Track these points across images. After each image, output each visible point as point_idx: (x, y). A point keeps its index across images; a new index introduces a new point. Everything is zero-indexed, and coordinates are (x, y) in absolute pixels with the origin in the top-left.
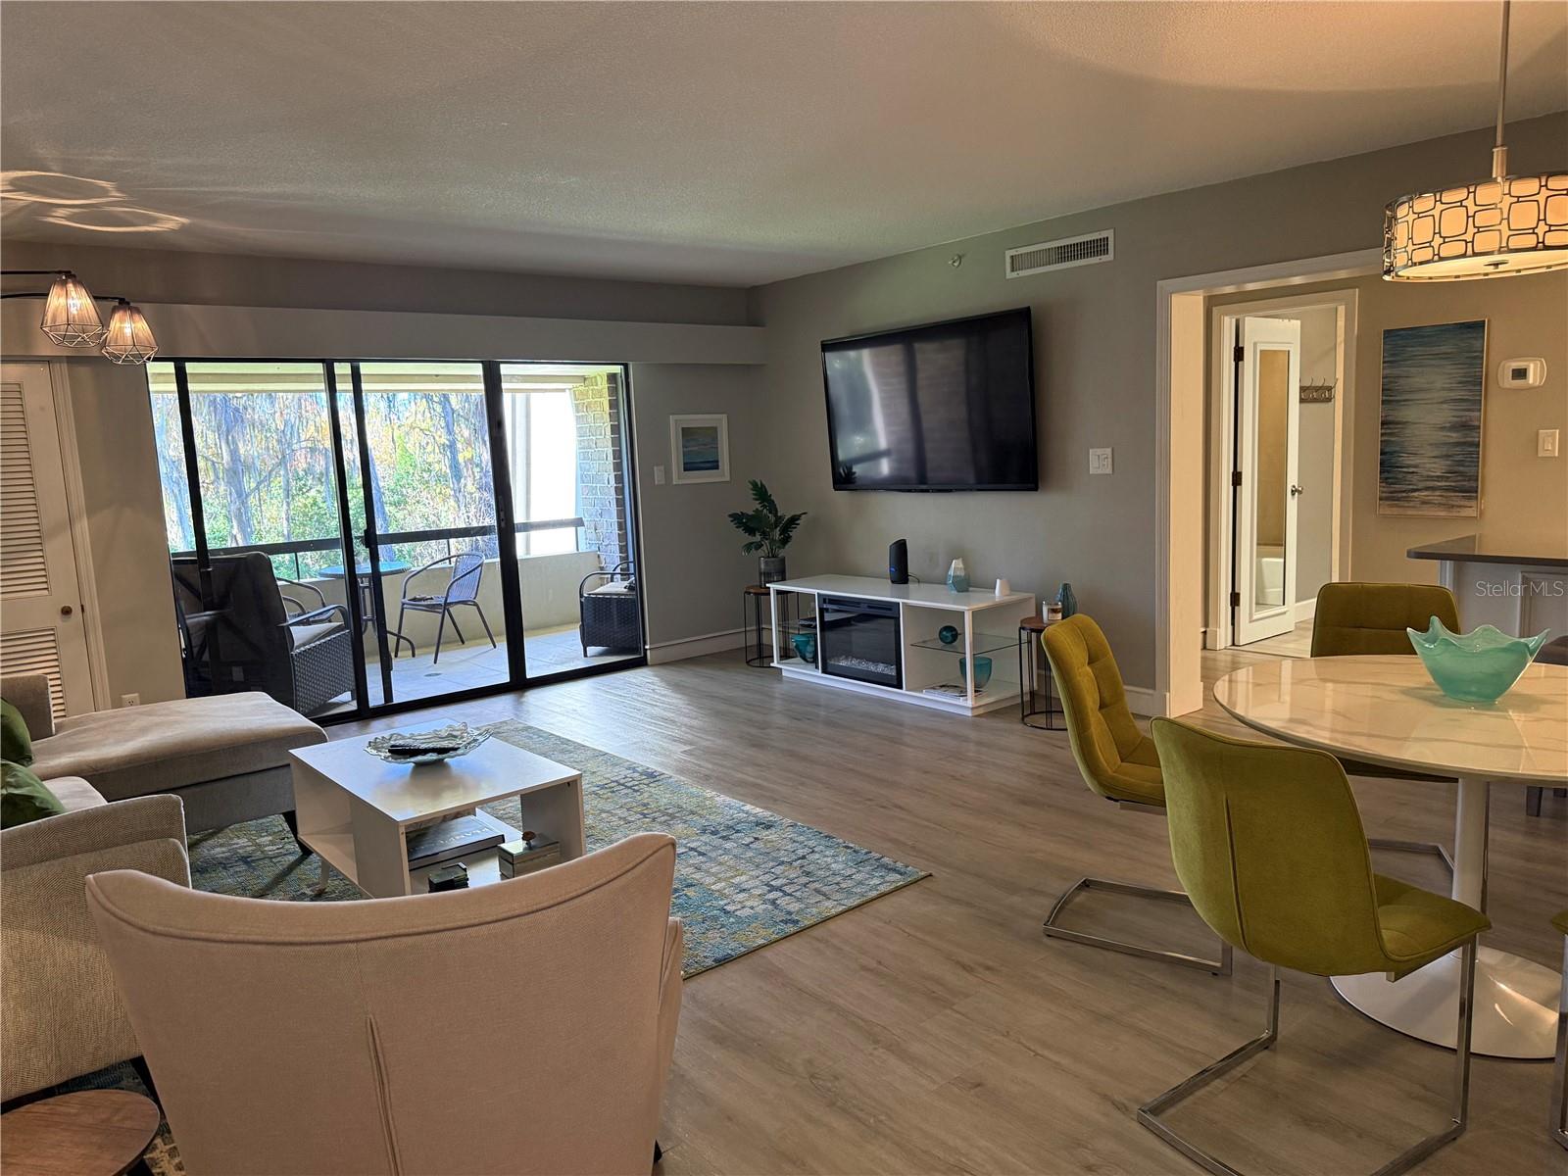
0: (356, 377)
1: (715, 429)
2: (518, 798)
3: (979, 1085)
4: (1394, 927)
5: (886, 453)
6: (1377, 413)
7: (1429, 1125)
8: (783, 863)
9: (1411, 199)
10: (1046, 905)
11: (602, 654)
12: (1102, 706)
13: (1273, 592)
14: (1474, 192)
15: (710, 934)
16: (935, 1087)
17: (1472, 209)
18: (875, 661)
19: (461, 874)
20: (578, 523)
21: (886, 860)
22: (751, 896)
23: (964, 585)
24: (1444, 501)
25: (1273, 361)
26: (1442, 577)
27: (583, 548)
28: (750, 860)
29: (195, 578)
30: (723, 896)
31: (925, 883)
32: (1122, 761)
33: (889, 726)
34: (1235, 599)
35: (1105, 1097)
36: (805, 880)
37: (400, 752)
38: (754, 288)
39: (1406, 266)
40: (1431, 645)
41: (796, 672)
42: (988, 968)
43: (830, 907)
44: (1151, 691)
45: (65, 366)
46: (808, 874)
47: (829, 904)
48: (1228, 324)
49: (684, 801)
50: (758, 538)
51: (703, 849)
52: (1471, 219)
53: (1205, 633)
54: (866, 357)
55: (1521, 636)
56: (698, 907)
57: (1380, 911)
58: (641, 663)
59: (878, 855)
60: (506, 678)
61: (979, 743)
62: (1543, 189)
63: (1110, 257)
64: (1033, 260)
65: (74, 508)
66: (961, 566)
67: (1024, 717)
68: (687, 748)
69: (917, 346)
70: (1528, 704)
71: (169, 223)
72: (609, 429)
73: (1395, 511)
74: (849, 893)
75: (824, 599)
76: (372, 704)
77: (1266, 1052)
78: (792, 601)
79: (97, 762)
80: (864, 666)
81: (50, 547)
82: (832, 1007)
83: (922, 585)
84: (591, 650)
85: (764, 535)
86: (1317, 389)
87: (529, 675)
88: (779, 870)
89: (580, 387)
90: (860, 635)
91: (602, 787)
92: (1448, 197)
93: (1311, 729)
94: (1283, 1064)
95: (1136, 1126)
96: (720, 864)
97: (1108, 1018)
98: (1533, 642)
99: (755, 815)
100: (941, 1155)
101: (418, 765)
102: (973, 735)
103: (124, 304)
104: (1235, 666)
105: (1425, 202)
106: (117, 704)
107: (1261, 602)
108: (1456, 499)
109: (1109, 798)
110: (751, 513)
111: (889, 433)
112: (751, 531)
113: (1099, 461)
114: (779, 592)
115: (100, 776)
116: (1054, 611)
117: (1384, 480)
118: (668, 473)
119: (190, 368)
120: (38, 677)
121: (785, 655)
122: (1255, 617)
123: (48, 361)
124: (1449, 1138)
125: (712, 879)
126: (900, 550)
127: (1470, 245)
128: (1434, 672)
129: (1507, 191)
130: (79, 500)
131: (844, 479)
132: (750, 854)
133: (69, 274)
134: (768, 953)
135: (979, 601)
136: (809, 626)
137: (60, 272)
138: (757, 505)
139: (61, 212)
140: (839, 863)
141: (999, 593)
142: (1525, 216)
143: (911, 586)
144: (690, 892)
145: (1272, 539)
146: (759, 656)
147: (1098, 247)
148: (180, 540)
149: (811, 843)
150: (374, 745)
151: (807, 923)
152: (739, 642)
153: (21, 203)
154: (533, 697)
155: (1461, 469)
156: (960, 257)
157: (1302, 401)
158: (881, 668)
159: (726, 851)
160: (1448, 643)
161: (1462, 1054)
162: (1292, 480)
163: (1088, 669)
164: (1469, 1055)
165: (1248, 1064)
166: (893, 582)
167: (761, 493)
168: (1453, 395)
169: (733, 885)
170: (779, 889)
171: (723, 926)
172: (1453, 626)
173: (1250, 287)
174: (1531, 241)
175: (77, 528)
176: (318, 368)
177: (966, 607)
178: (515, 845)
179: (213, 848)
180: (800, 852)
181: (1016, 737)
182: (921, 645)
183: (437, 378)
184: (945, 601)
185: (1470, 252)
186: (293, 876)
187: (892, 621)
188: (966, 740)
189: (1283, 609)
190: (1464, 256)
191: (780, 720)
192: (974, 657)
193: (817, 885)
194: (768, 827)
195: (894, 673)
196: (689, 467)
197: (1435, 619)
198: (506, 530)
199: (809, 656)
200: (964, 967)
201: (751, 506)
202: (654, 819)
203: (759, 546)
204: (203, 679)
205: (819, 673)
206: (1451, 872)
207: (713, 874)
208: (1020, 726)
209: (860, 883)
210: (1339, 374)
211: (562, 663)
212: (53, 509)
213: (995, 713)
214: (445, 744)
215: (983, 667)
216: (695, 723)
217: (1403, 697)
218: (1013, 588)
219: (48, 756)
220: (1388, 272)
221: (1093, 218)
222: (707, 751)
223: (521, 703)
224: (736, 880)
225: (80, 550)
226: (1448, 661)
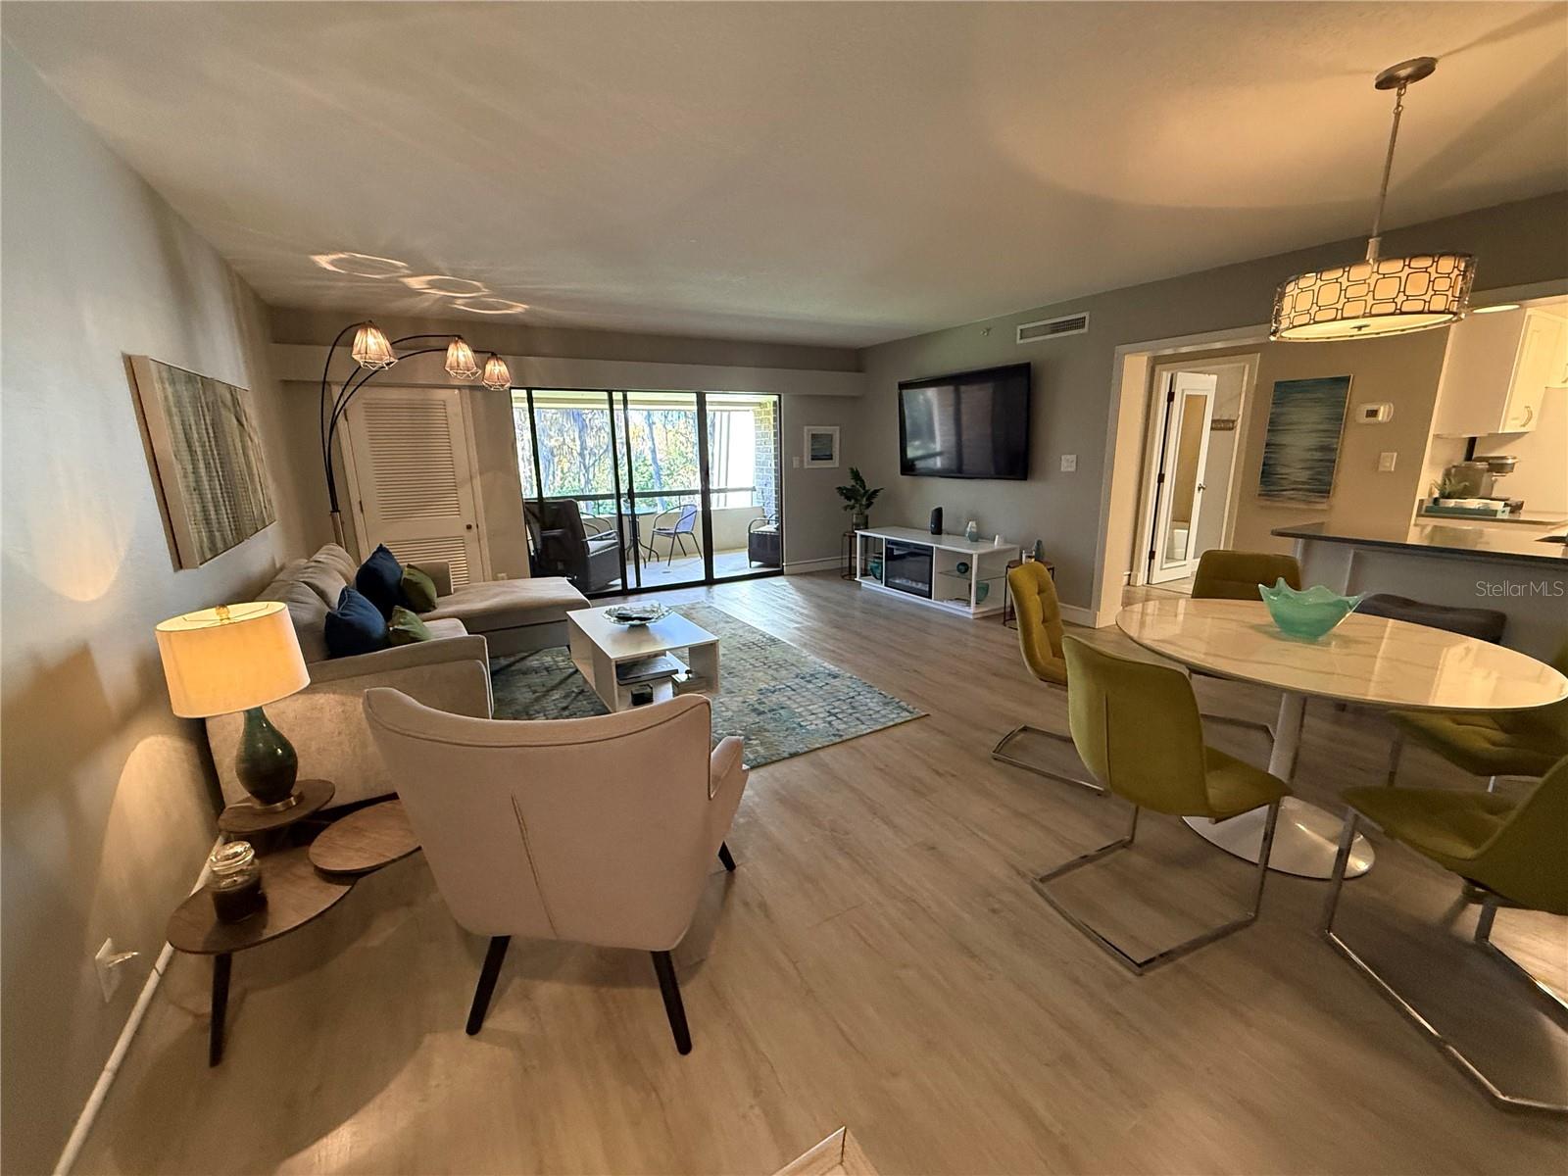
0: (625, 401)
1: (831, 436)
2: (687, 649)
3: (933, 848)
4: (1217, 789)
5: (940, 454)
6: (1265, 437)
7: (1233, 914)
8: (839, 700)
9: (1298, 279)
10: (996, 740)
11: (759, 567)
12: (1044, 621)
13: (1179, 551)
14: (1349, 271)
15: (789, 738)
16: (905, 846)
17: (1345, 284)
18: (917, 581)
19: (649, 690)
20: (754, 489)
21: (902, 703)
22: (818, 718)
23: (976, 538)
24: (1304, 498)
25: (1194, 402)
26: (1295, 551)
27: (755, 505)
28: (820, 696)
29: (536, 510)
30: (801, 716)
31: (924, 720)
32: (1054, 655)
33: (923, 622)
34: (1152, 555)
35: (1013, 867)
36: (850, 711)
37: (623, 618)
38: (861, 349)
39: (1288, 329)
40: (1276, 599)
41: (870, 584)
42: (953, 776)
43: (864, 729)
44: (1087, 610)
45: (468, 391)
46: (853, 708)
47: (863, 727)
48: (1166, 377)
49: (789, 657)
50: (853, 501)
51: (793, 687)
52: (1343, 292)
53: (1130, 575)
54: (931, 393)
55: (1347, 595)
56: (785, 721)
57: (1208, 777)
58: (780, 573)
59: (897, 700)
60: (703, 578)
61: (977, 637)
62: (1406, 267)
63: (1085, 330)
64: (1037, 331)
65: (473, 470)
66: (974, 525)
67: (1005, 621)
68: (797, 625)
69: (963, 388)
70: (1346, 641)
71: (519, 308)
72: (772, 435)
73: (1268, 503)
74: (876, 720)
75: (889, 542)
76: (629, 587)
77: (1125, 850)
78: (870, 540)
79: (467, 611)
80: (910, 584)
81: (461, 492)
82: (853, 790)
83: (951, 536)
84: (754, 564)
85: (857, 500)
86: (1224, 421)
87: (715, 577)
88: (837, 704)
89: (758, 409)
90: (911, 565)
91: (744, 645)
92: (1326, 276)
93: (1177, 648)
94: (1136, 859)
95: (1030, 889)
96: (804, 697)
97: (1023, 815)
98: (1352, 600)
99: (829, 670)
100: (901, 889)
101: (632, 626)
102: (972, 630)
103: (494, 355)
104: (1147, 599)
105: (1308, 281)
106: (495, 579)
107: (1170, 557)
108: (1313, 497)
109: (1042, 680)
110: (849, 487)
111: (943, 442)
112: (848, 498)
113: (1068, 463)
114: (862, 536)
115: (469, 620)
116: (1030, 557)
117: (1262, 482)
118: (802, 462)
119: (535, 393)
120: (446, 563)
121: (865, 574)
122: (1164, 567)
123: (459, 388)
124: (1244, 925)
125: (796, 706)
126: (938, 513)
127: (1340, 312)
128: (1274, 616)
129: (1375, 270)
130: (476, 466)
131: (908, 467)
132: (821, 692)
133: (460, 337)
134: (821, 753)
135: (985, 548)
136: (878, 558)
137: (455, 336)
138: (853, 483)
139: (459, 301)
140: (873, 703)
141: (997, 544)
142: (1389, 289)
143: (944, 536)
144: (782, 711)
145: (1182, 517)
146: (851, 573)
147: (1078, 324)
148: (529, 493)
149: (859, 689)
150: (608, 612)
151: (848, 737)
152: (836, 565)
153: (438, 296)
154: (717, 588)
155: (1320, 477)
156: (988, 330)
157: (1212, 429)
158: (920, 586)
159: (808, 690)
160: (1287, 597)
161: (1261, 867)
162: (1200, 480)
163: (1037, 597)
164: (1266, 869)
165: (1112, 856)
166: (933, 533)
167: (856, 475)
168: (1321, 427)
169: (807, 710)
170: (835, 715)
171: (798, 734)
172: (1295, 584)
173: (1184, 350)
174: (1391, 308)
175: (474, 481)
176: (604, 395)
177: (975, 552)
178: (682, 677)
179: (533, 661)
180: (852, 694)
181: (999, 634)
182: (946, 573)
183: (677, 403)
184: (963, 547)
185: (1339, 317)
186: (570, 680)
187: (928, 559)
188: (967, 633)
189: (1183, 563)
190: (1334, 320)
191: (857, 614)
192: (977, 582)
193: (858, 715)
194: (835, 677)
195: (927, 589)
196: (814, 458)
197: (1281, 580)
198: (706, 493)
199: (878, 575)
200: (937, 773)
201: (849, 483)
202: (770, 667)
203: (853, 508)
204: (541, 567)
205: (883, 586)
206: (1273, 741)
207: (798, 703)
208: (1002, 627)
209: (884, 716)
210: (1240, 412)
211: (737, 570)
212: (462, 471)
213: (986, 618)
214: (646, 615)
215: (983, 591)
216: (805, 612)
217: (1250, 631)
218: (1006, 541)
219: (444, 606)
220: (1274, 333)
221: (1075, 304)
222: (807, 628)
223: (710, 592)
224: (810, 707)
225: (476, 495)
226: (1286, 610)
